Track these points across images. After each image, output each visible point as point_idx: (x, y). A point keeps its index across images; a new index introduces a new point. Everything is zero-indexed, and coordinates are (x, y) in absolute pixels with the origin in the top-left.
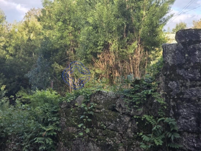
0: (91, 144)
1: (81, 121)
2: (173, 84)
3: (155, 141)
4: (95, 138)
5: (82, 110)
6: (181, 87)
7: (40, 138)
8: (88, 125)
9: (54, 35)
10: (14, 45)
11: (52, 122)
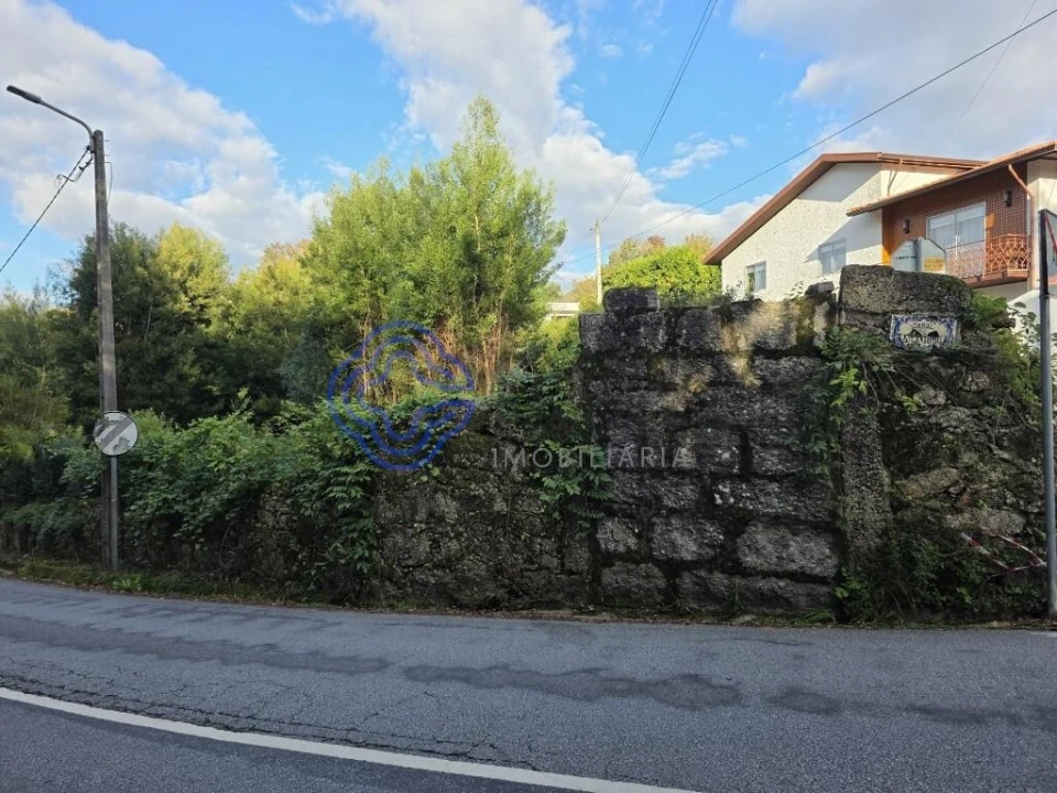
0: (439, 496)
2: (595, 386)
3: (567, 486)
4: (448, 484)
6: (613, 390)
7: (339, 488)
8: (437, 461)
10: (243, 312)
11: (362, 458)
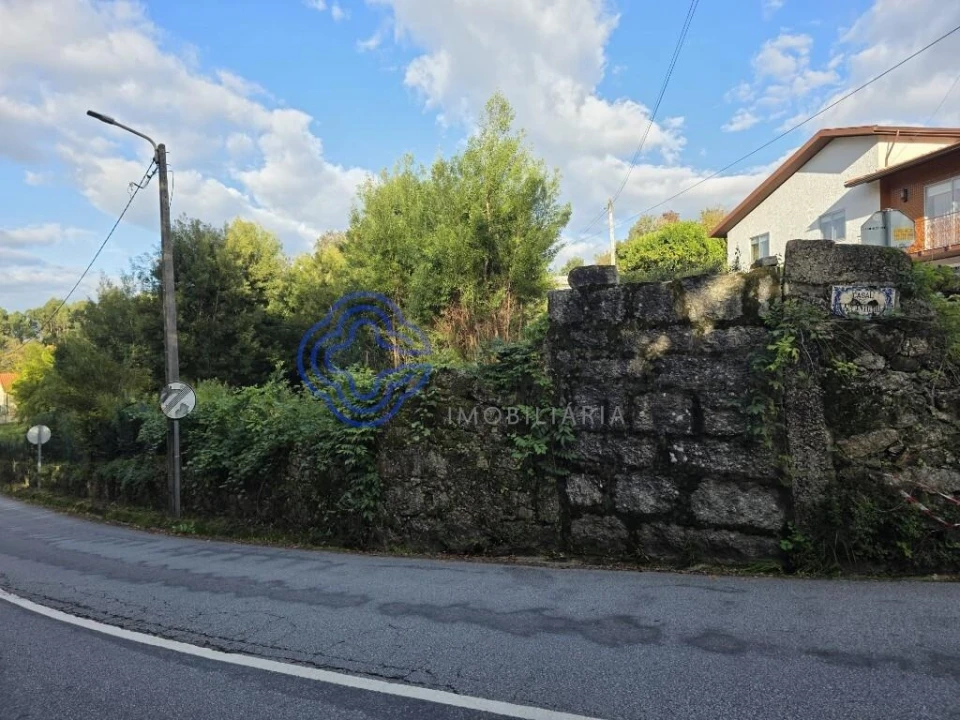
0: (432, 453)
1: (416, 418)
2: (564, 356)
3: (535, 445)
4: (439, 443)
5: (418, 400)
6: (578, 359)
7: (346, 446)
8: (428, 423)
9: (366, 275)
10: (296, 293)
